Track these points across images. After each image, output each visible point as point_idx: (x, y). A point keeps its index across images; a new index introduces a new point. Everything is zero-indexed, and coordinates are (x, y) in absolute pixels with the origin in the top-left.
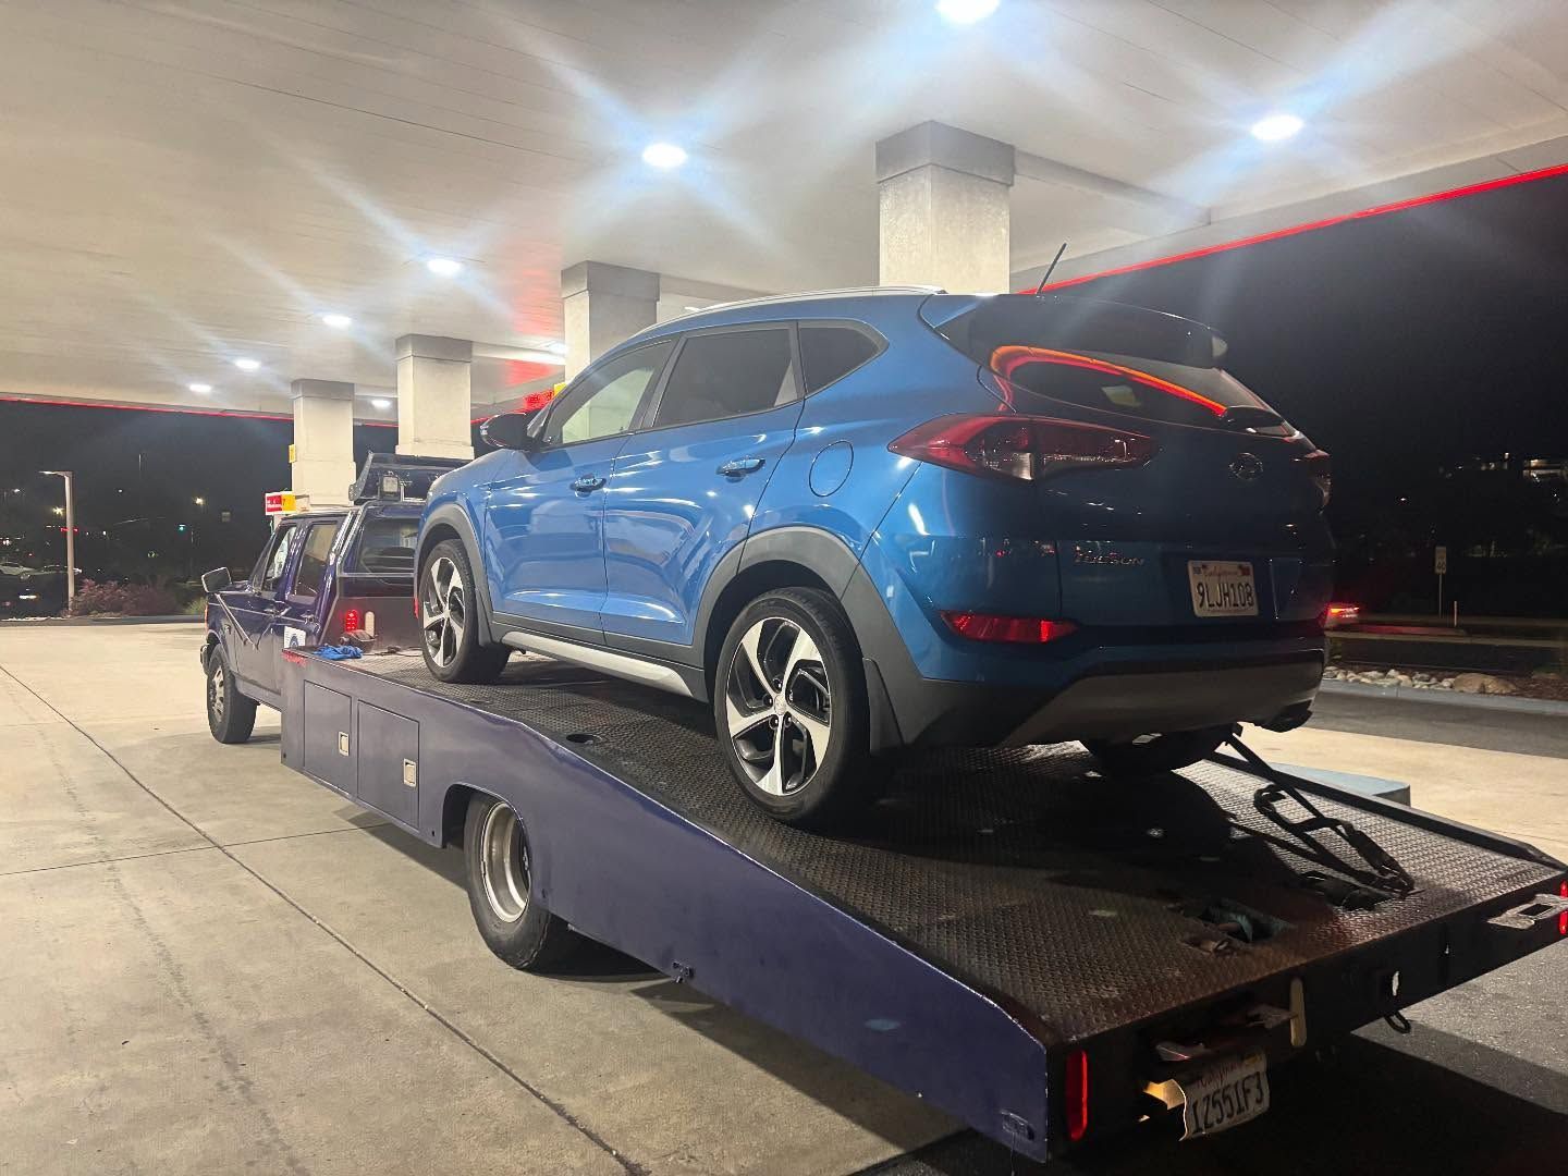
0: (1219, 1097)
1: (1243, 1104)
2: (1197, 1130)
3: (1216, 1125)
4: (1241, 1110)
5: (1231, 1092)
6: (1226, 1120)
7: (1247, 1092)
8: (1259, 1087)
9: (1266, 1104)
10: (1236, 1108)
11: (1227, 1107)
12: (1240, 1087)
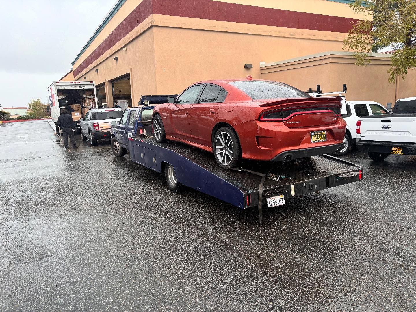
0: (274, 201)
1: (279, 203)
2: (270, 206)
3: (273, 205)
4: (278, 204)
5: (277, 201)
6: (275, 205)
8: (282, 200)
9: (284, 203)
10: (278, 203)
11: (276, 203)
12: (279, 200)
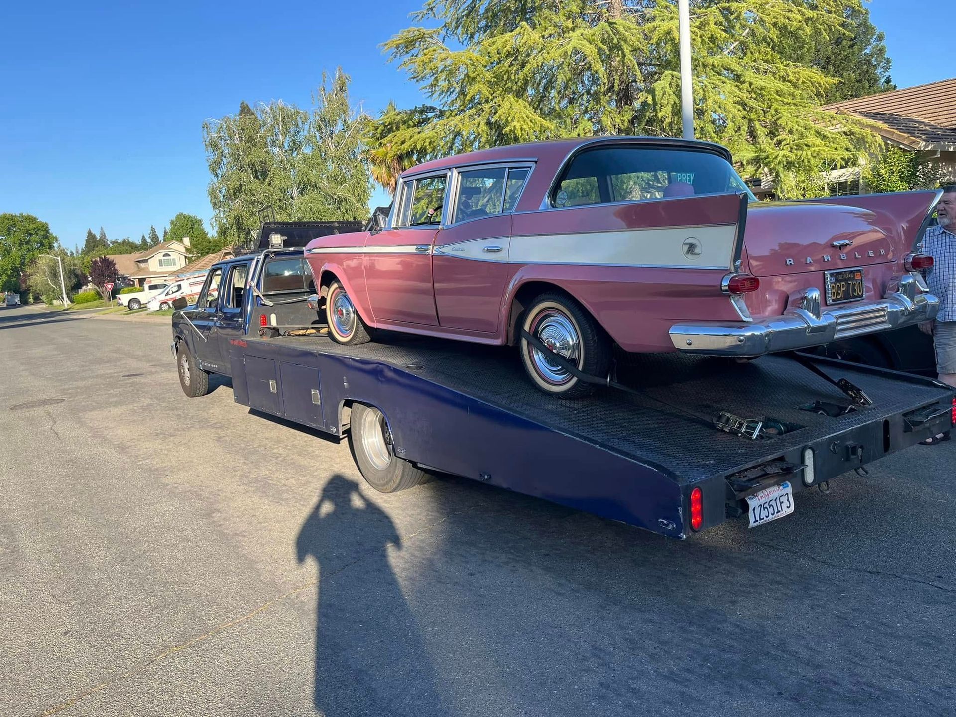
0: (766, 505)
1: (780, 509)
2: (756, 521)
3: (765, 518)
4: (779, 512)
5: (773, 503)
6: (771, 516)
7: (781, 503)
8: (788, 500)
9: (792, 509)
10: (776, 511)
11: (771, 510)
12: (778, 500)
